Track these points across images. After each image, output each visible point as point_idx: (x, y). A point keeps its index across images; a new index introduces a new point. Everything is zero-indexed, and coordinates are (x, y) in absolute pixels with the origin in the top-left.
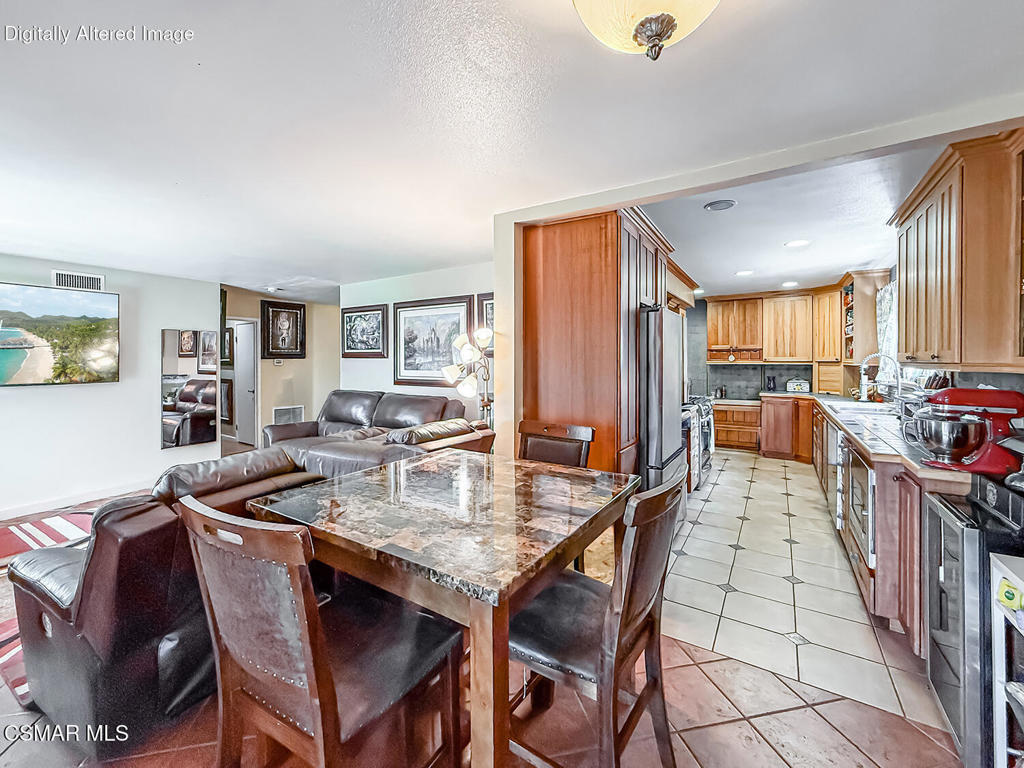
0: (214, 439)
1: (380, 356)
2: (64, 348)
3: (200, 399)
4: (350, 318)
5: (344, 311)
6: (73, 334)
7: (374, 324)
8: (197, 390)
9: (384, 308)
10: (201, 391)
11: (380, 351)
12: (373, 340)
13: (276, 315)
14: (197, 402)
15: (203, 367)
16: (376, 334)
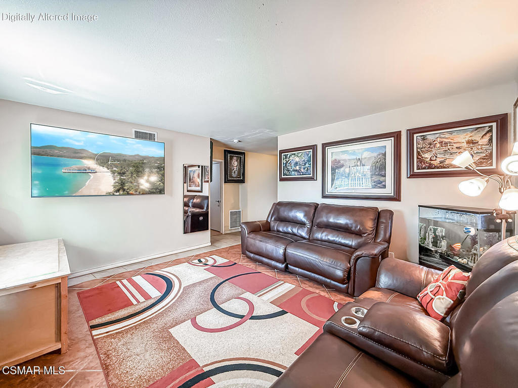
0: (208, 229)
1: (312, 179)
2: (122, 174)
3: (190, 204)
4: (286, 156)
5: (281, 152)
6: (129, 165)
7: (306, 158)
8: (189, 201)
9: (314, 148)
10: (191, 201)
11: (311, 176)
12: (304, 169)
13: (231, 158)
14: (189, 206)
15: (190, 188)
16: (307, 165)
